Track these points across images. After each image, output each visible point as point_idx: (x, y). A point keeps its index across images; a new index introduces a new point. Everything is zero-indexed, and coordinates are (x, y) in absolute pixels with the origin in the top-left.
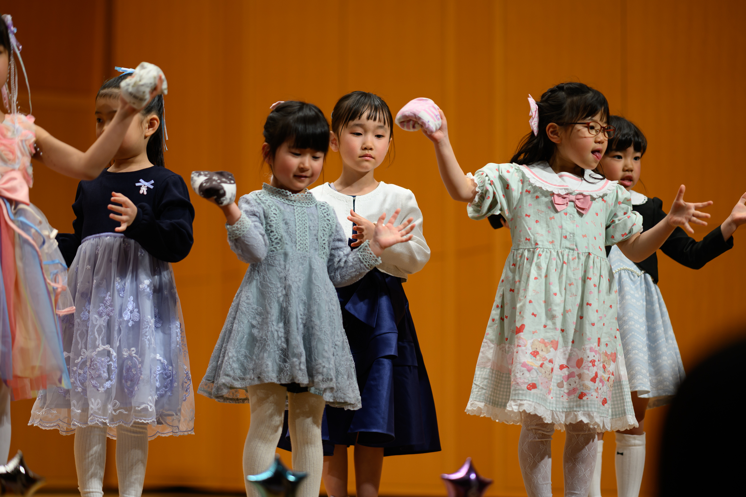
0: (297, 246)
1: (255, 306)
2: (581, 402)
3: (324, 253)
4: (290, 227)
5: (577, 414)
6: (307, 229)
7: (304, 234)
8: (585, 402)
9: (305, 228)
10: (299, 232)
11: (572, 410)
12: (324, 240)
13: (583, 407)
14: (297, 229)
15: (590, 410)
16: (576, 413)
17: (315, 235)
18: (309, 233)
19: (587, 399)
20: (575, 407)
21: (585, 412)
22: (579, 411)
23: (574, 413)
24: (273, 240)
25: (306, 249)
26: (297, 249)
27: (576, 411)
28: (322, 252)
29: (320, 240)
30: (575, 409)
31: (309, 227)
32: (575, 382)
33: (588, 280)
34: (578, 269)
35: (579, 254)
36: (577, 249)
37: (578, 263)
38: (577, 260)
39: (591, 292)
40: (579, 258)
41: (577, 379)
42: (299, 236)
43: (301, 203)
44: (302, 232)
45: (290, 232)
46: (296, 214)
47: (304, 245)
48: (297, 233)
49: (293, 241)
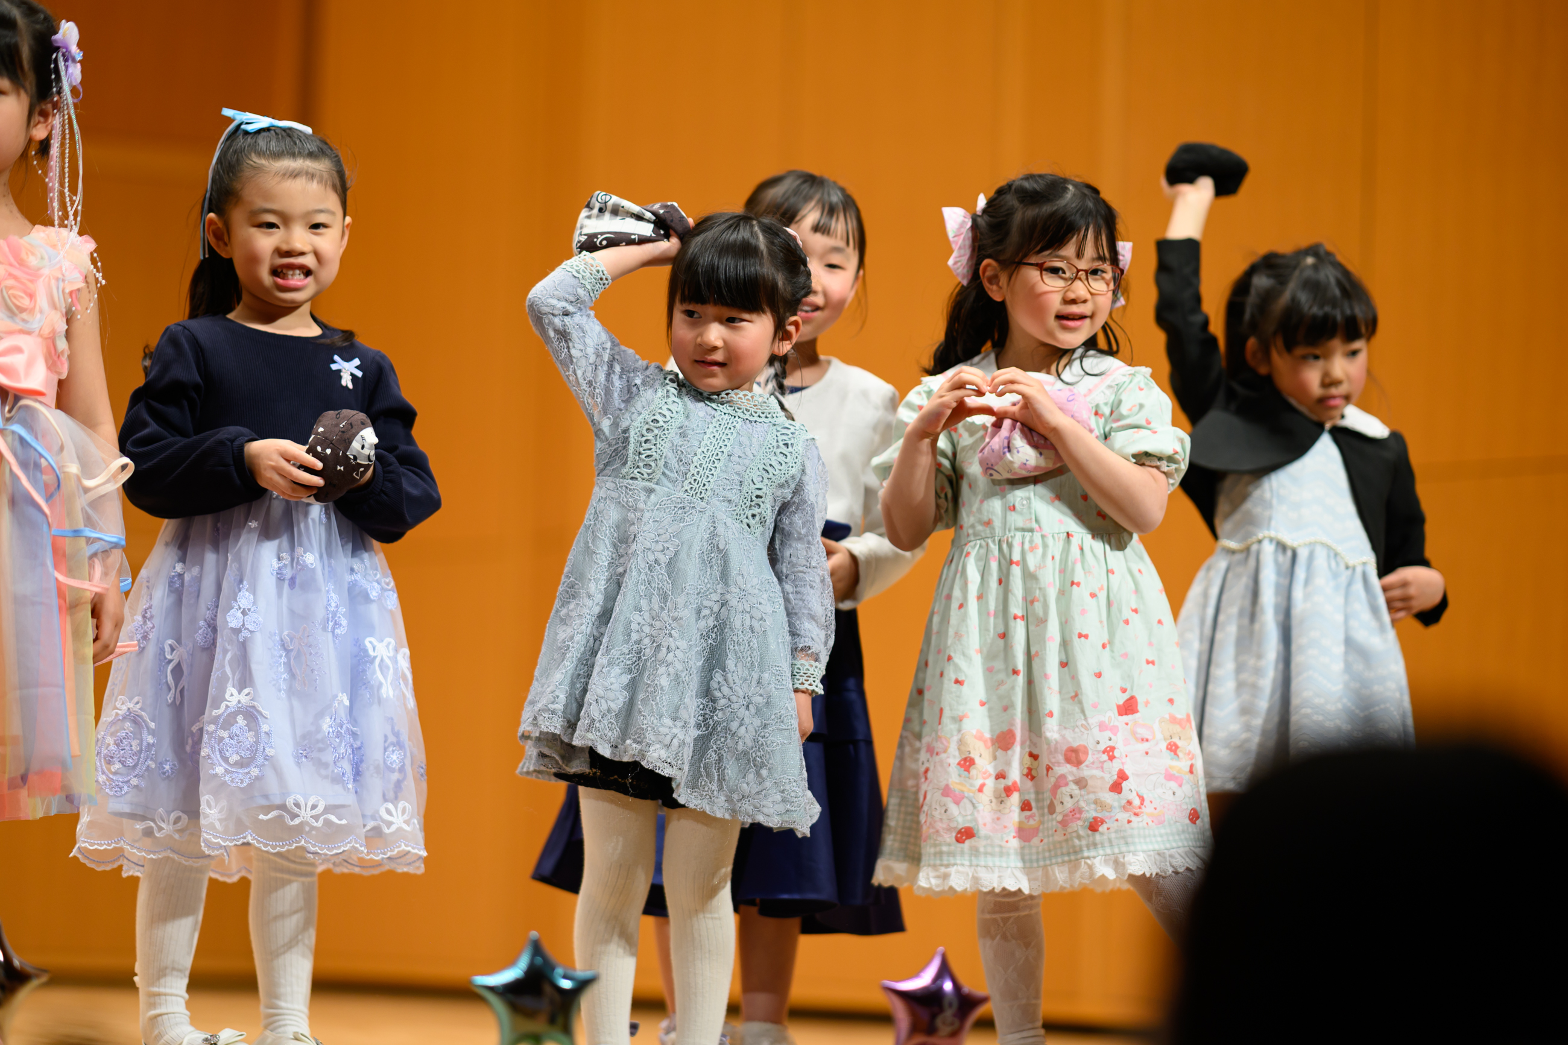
2: (1097, 836)
3: (753, 515)
4: (686, 442)
5: (1093, 864)
8: (1105, 837)
9: (717, 455)
11: (1079, 856)
12: (759, 489)
13: (1103, 846)
15: (1116, 851)
16: (1089, 861)
17: (738, 474)
18: (726, 466)
19: (1108, 829)
20: (1085, 849)
21: (1107, 857)
22: (1094, 857)
23: (1085, 863)
25: (702, 495)
26: (684, 489)
27: (1088, 858)
28: (749, 513)
29: (748, 488)
30: (1086, 854)
31: (730, 456)
32: (1072, 797)
33: (1075, 586)
34: (1045, 566)
35: (1043, 536)
36: (1040, 527)
37: (1044, 555)
38: (1040, 551)
39: (1083, 612)
40: (1045, 546)
41: (1073, 788)
42: (698, 466)
43: (734, 409)
44: (708, 460)
45: (682, 452)
46: (711, 426)
47: (702, 485)
48: (695, 459)
49: (681, 473)
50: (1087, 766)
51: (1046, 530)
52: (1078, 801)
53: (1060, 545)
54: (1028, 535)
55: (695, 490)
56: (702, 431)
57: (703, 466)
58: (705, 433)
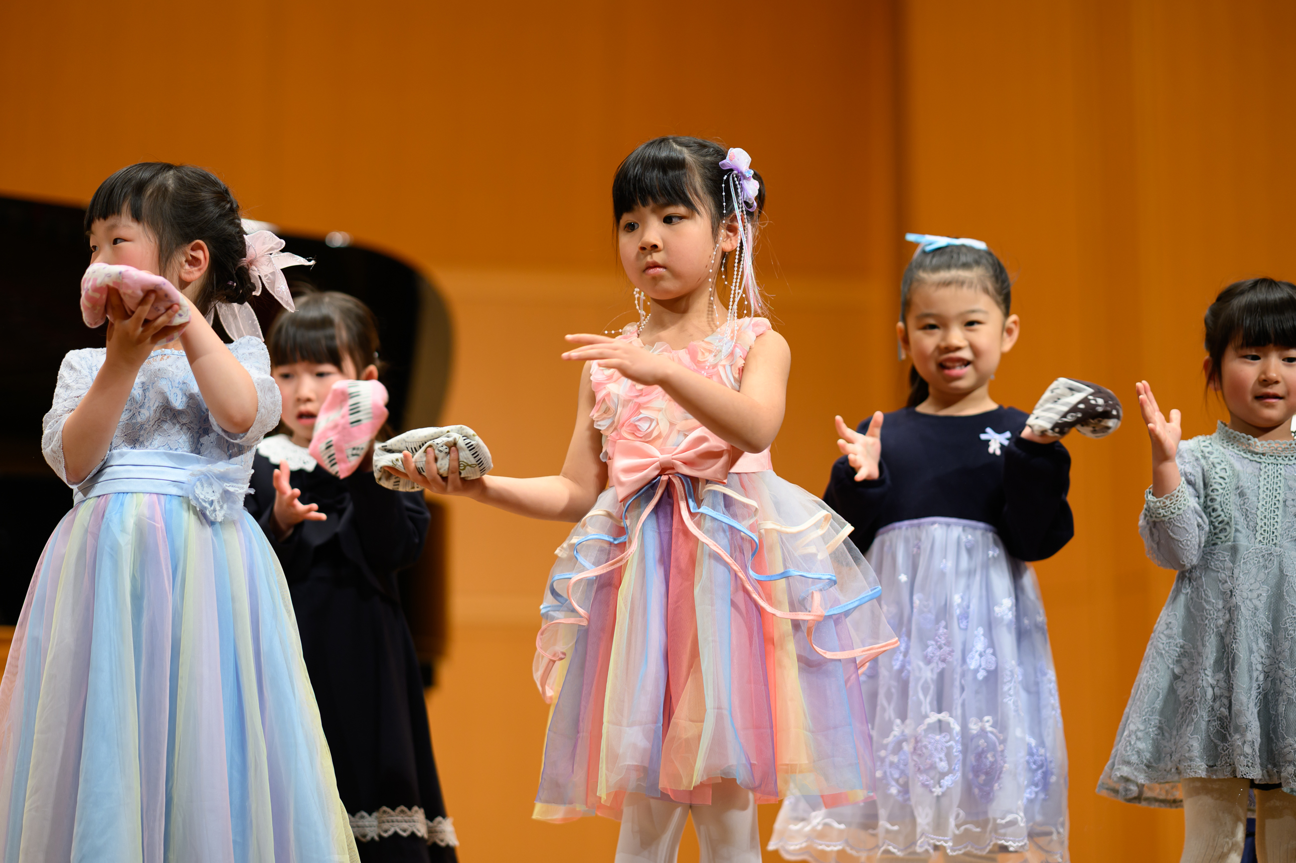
0: (1258, 534)
1: (1181, 641)
4: (1246, 500)
7: (1272, 515)
9: (1275, 504)
10: (1263, 510)
24: (1216, 524)
25: (1275, 541)
26: (1257, 540)
31: (1285, 502)
42: (1263, 518)
43: (1275, 458)
44: (1269, 511)
45: (1247, 510)
46: (1261, 479)
47: (1272, 533)
48: (1259, 513)
49: (1251, 527)
55: (1267, 539)
56: (1256, 487)
57: (1267, 517)
58: (1259, 487)
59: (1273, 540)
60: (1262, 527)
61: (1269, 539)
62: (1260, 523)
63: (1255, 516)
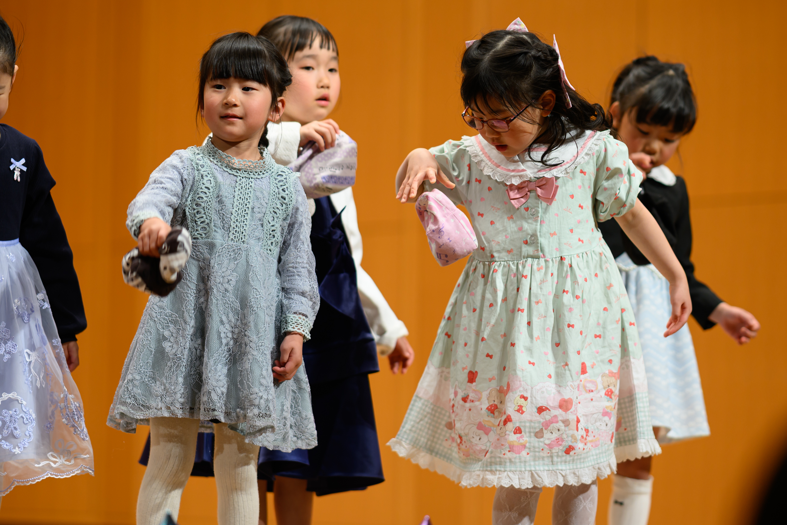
0: (231, 234)
3: (272, 243)
4: (224, 207)
6: (249, 212)
7: (242, 219)
8: (573, 458)
9: (245, 210)
10: (236, 214)
11: (555, 470)
12: (273, 226)
13: (570, 463)
14: (234, 210)
17: (260, 220)
18: (252, 217)
19: (576, 453)
20: (560, 464)
22: (565, 470)
23: (559, 474)
24: (199, 223)
26: (230, 239)
27: (561, 471)
28: (269, 242)
29: (267, 227)
30: (559, 468)
31: (253, 209)
32: (559, 430)
33: (565, 293)
34: (547, 281)
35: (546, 261)
36: (544, 255)
37: (546, 273)
38: (544, 270)
39: (571, 310)
40: (547, 267)
41: (561, 425)
42: (235, 222)
43: (248, 173)
44: (241, 216)
45: (223, 214)
46: (236, 189)
47: (241, 233)
48: (232, 217)
49: (226, 228)
50: (571, 412)
51: (548, 257)
52: (562, 434)
53: (556, 265)
54: (536, 261)
55: (237, 238)
56: (232, 196)
57: (238, 220)
58: (234, 196)
59: (242, 238)
60: (234, 228)
61: (239, 238)
62: (233, 225)
63: (230, 220)
